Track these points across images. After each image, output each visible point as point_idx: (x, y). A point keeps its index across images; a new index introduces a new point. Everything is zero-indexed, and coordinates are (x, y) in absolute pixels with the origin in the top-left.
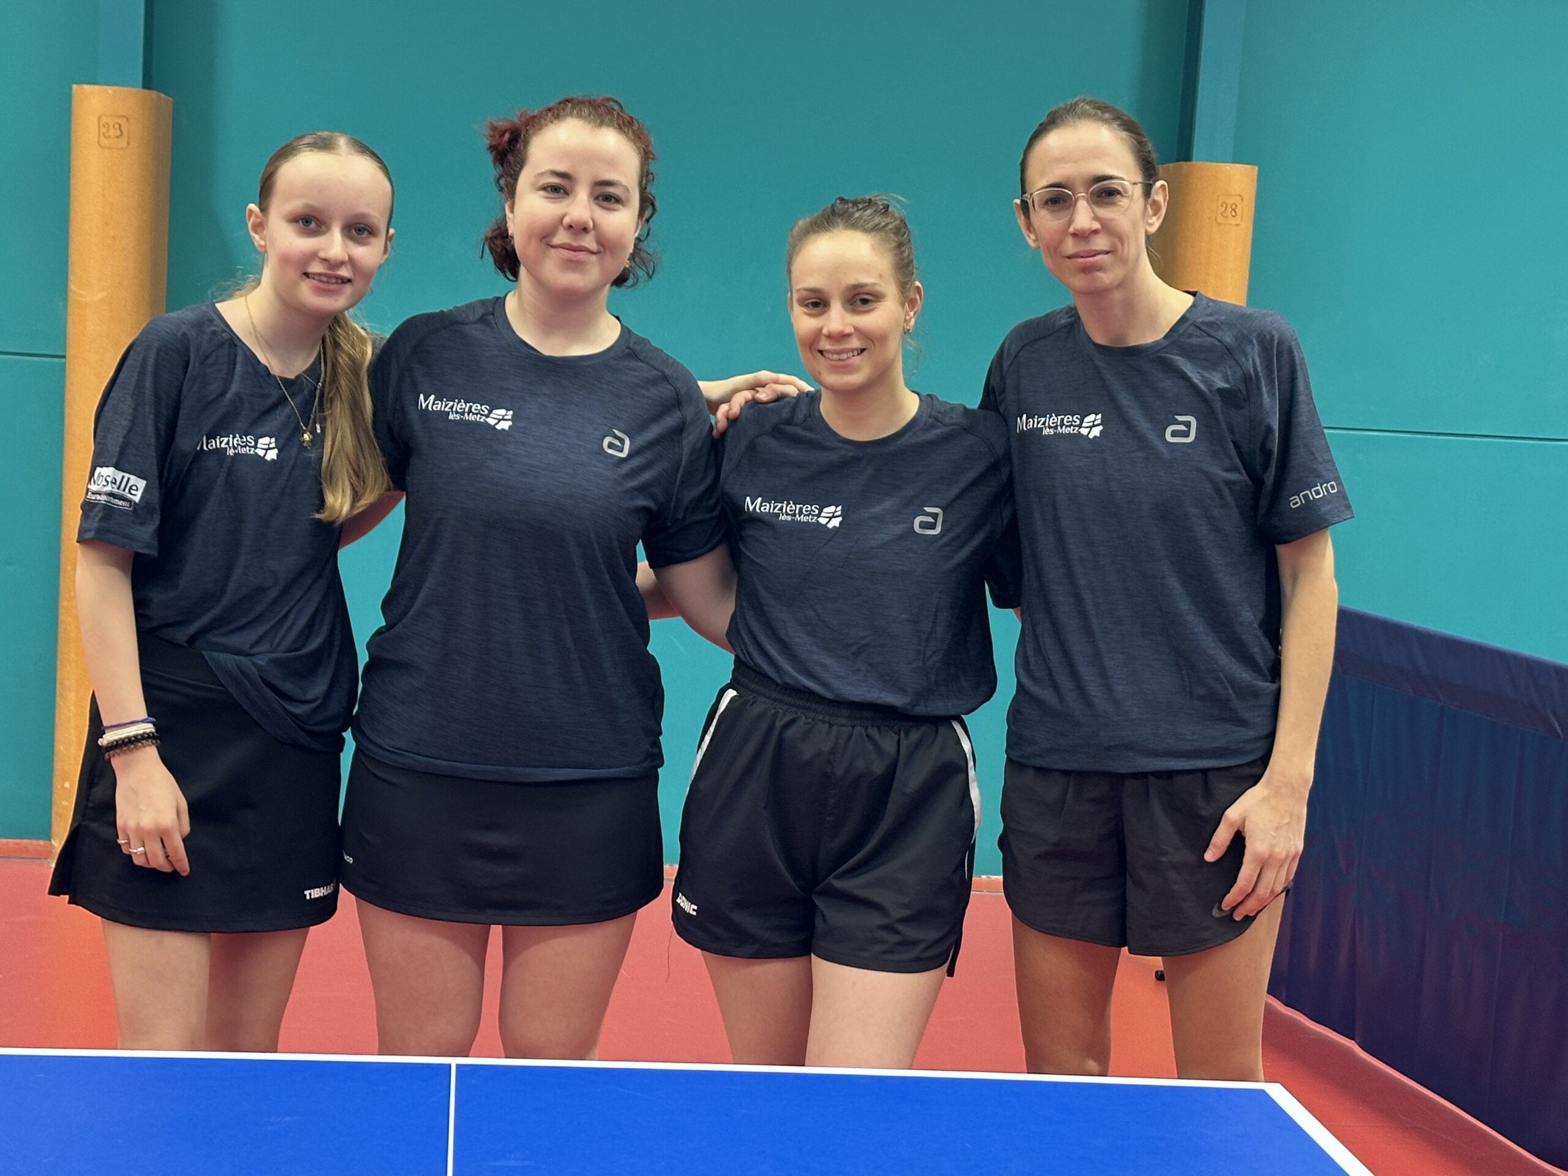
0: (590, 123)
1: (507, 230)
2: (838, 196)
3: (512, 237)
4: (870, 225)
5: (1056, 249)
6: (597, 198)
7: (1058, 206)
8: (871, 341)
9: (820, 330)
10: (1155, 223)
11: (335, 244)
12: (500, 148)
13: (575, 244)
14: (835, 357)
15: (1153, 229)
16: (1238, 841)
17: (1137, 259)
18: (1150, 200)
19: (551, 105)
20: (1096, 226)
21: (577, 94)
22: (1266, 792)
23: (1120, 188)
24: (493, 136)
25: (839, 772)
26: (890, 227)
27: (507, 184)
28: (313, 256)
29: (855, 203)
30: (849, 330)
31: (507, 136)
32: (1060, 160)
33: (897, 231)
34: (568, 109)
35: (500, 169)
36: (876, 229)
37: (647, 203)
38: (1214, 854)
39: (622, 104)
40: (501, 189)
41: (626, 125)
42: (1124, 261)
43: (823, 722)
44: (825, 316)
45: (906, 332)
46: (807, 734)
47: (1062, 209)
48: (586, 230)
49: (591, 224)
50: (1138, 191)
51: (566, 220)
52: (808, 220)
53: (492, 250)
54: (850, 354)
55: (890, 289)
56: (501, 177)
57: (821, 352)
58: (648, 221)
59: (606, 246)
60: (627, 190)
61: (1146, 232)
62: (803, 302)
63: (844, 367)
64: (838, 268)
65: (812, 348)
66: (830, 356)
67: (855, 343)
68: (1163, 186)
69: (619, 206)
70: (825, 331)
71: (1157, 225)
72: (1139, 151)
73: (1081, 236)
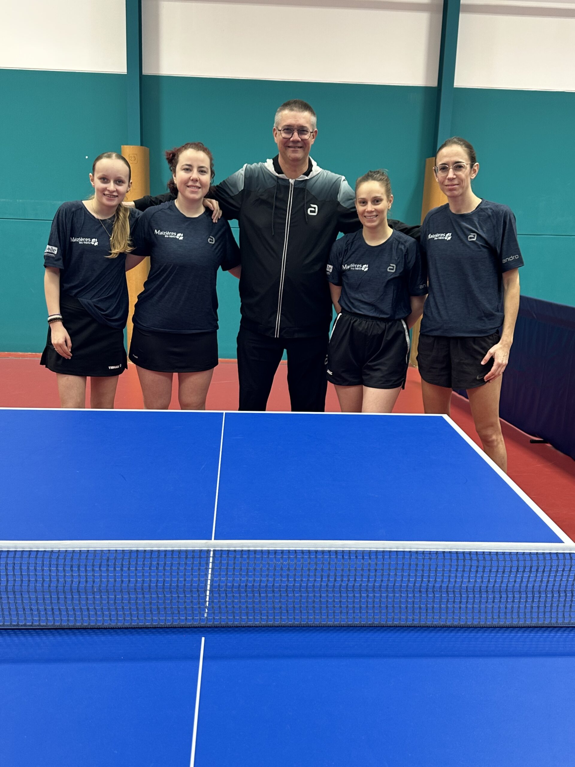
0: (195, 149)
1: (174, 182)
2: (369, 170)
3: (176, 184)
4: (379, 179)
5: (442, 183)
6: (199, 172)
7: (444, 170)
8: (379, 213)
9: (365, 210)
10: (474, 176)
11: (111, 186)
12: (170, 159)
13: (194, 185)
14: (369, 218)
15: (473, 178)
16: (492, 360)
17: (467, 187)
18: (473, 169)
19: (184, 145)
20: (455, 177)
21: (191, 142)
22: (501, 346)
23: (463, 165)
24: (167, 155)
25: (369, 335)
26: (385, 179)
27: (173, 169)
28: (105, 189)
29: (374, 172)
30: (373, 210)
31: (171, 155)
32: (445, 156)
33: (387, 180)
34: (189, 146)
35: (170, 165)
36: (380, 180)
37: (212, 173)
38: (484, 362)
39: (203, 144)
40: (171, 171)
41: (205, 150)
42: (463, 188)
43: (364, 321)
44: (367, 206)
45: (388, 210)
46: (360, 324)
47: (445, 171)
48: (197, 181)
49: (198, 179)
50: (468, 167)
51: (191, 178)
52: (361, 178)
53: (170, 188)
54: (373, 217)
55: (384, 197)
56: (171, 167)
57: (365, 216)
58: (213, 178)
59: (202, 185)
60: (207, 169)
61: (471, 179)
62: (360, 202)
63: (372, 220)
64: (370, 192)
65: (363, 215)
66: (368, 218)
67: (375, 214)
68: (477, 165)
69: (205, 174)
70: (366, 210)
71: (475, 176)
72: (470, 154)
73: (450, 180)
